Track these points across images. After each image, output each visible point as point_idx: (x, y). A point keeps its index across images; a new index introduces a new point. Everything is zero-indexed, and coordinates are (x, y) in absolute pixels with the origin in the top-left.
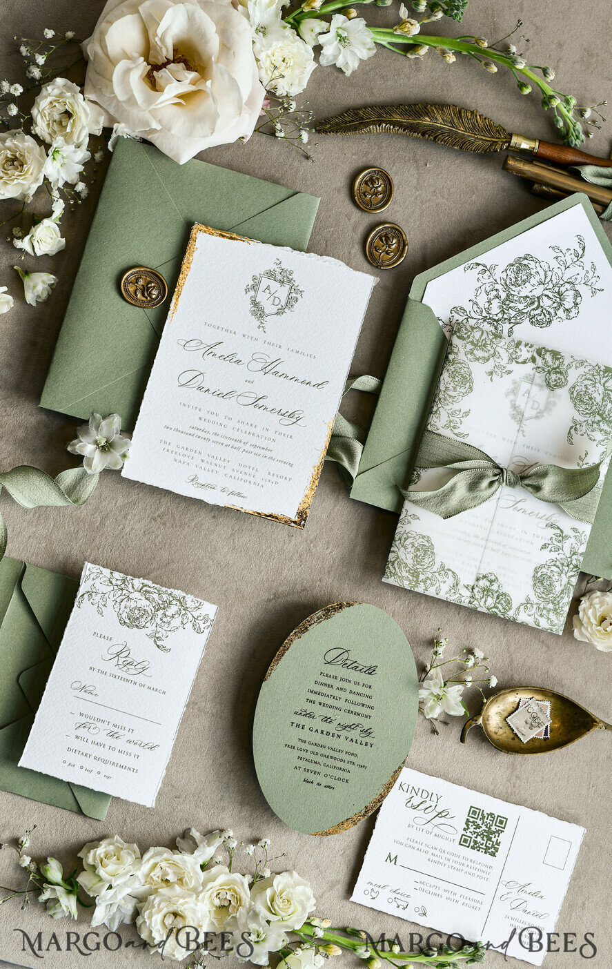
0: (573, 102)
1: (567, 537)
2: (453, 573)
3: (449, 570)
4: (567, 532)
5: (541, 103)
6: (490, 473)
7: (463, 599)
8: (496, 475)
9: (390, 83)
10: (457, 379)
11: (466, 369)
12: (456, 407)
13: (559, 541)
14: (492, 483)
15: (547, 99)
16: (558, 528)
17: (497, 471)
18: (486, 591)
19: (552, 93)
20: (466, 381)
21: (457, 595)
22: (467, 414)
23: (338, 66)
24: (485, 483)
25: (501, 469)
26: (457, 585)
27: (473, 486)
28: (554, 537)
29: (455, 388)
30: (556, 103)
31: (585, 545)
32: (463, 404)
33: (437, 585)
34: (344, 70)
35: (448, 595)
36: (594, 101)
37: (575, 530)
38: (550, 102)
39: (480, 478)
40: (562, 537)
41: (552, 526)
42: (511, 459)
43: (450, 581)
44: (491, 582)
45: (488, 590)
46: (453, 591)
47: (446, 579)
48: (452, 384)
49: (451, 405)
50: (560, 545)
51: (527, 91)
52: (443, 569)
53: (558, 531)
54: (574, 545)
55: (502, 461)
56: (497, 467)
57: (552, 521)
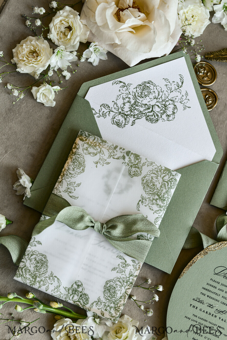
2: (58, 279)
3: (56, 277)
7: (62, 295)
10: (76, 164)
11: (82, 159)
12: (73, 180)
18: (75, 291)
20: (81, 165)
21: (59, 293)
22: (79, 185)
26: (59, 286)
29: (73, 169)
32: (78, 179)
33: (47, 285)
35: (53, 292)
40: (125, 264)
43: (56, 284)
44: (78, 286)
45: (76, 291)
46: (56, 290)
47: (53, 282)
48: (72, 166)
49: (70, 179)
52: (52, 276)
53: (124, 261)
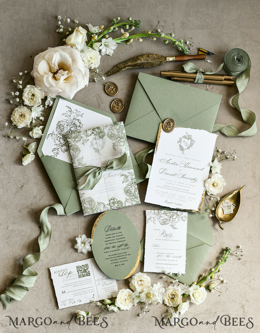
0: (182, 41)
1: (128, 176)
4: (127, 175)
5: (172, 44)
6: (97, 170)
8: (99, 170)
9: (124, 54)
10: (75, 150)
11: (76, 146)
13: (127, 178)
14: (99, 173)
15: (174, 43)
16: (124, 175)
17: (99, 169)
18: (114, 203)
19: (175, 41)
20: (77, 149)
22: (82, 158)
23: (107, 54)
24: (97, 174)
25: (100, 168)
27: (94, 176)
28: (124, 178)
29: (75, 153)
30: (177, 43)
31: (134, 175)
34: (110, 55)
36: (189, 38)
37: (129, 173)
38: (175, 43)
39: (95, 173)
40: (126, 177)
41: (122, 175)
42: (101, 164)
48: (74, 152)
49: (77, 158)
50: (127, 179)
51: (167, 42)
52: (99, 203)
53: (125, 176)
54: (131, 177)
55: (99, 165)
56: (99, 168)
57: (122, 174)
